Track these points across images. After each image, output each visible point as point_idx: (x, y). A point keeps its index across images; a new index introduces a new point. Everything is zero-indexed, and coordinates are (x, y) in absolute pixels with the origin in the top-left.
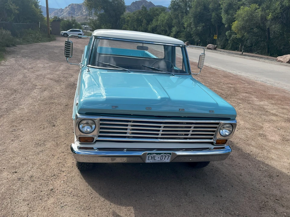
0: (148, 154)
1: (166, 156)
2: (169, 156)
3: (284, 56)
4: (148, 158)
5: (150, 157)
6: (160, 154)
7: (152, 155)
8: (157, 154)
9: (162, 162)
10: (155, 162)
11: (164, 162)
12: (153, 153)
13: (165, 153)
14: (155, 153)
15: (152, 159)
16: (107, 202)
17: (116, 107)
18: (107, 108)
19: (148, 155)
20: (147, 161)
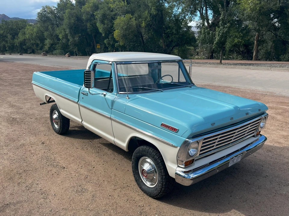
17: (214, 124)
18: (209, 127)
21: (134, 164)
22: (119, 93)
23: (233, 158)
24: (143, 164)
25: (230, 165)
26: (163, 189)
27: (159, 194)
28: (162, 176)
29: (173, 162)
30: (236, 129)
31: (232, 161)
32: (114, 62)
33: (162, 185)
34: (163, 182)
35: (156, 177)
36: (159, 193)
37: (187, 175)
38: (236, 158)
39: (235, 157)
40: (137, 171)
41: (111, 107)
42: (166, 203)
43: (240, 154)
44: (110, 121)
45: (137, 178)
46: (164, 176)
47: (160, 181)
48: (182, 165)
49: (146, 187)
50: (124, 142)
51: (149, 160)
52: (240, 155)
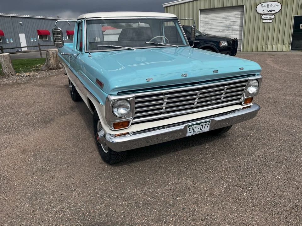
0: (189, 126)
1: (205, 125)
2: (208, 124)
4: (189, 131)
5: (191, 130)
6: (200, 124)
7: (192, 127)
8: (197, 124)
9: (202, 132)
10: (195, 134)
11: (204, 131)
12: (194, 125)
13: (205, 122)
14: (195, 124)
15: (193, 131)
19: (189, 128)
20: (188, 135)
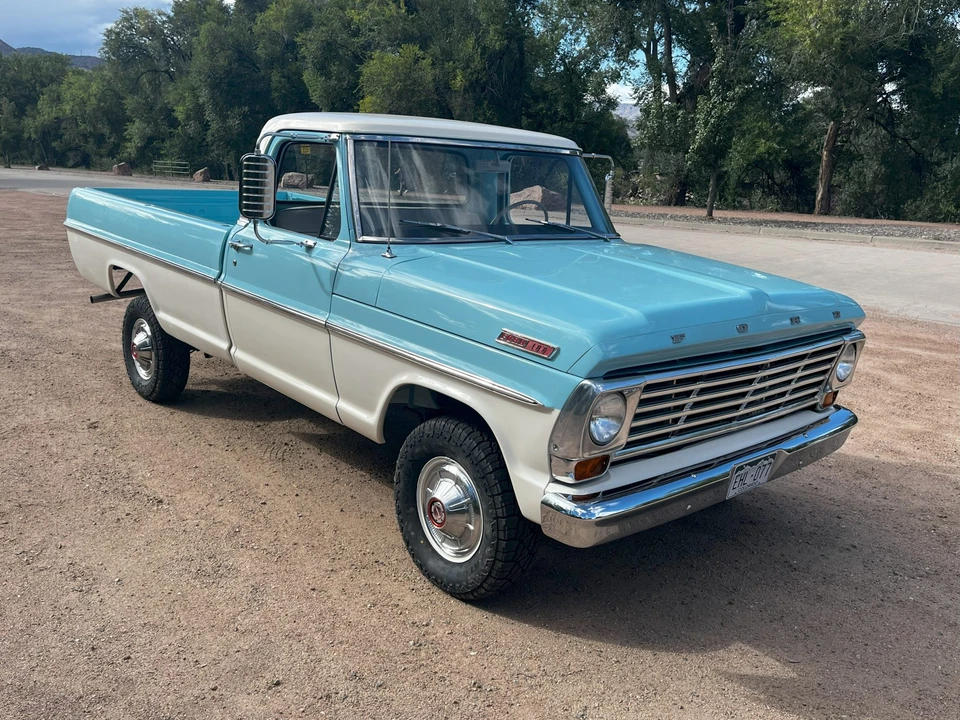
3: (525, 190)
16: (695, 659)
17: (680, 337)
18: (660, 345)
21: (402, 483)
22: (360, 239)
23: (741, 468)
24: (431, 483)
25: (731, 494)
26: (499, 565)
27: (485, 585)
28: (497, 518)
29: (535, 466)
30: (756, 369)
31: (738, 480)
32: (346, 133)
33: (497, 551)
34: (499, 539)
35: (476, 526)
36: (485, 581)
37: (583, 508)
38: (752, 470)
39: (751, 464)
40: (412, 509)
41: (329, 289)
42: (507, 616)
43: (766, 459)
44: (323, 336)
45: (412, 533)
46: (503, 518)
47: (490, 537)
48: (567, 474)
49: (441, 564)
50: (369, 408)
51: (454, 469)
52: (766, 462)
